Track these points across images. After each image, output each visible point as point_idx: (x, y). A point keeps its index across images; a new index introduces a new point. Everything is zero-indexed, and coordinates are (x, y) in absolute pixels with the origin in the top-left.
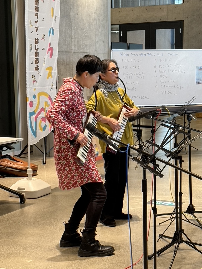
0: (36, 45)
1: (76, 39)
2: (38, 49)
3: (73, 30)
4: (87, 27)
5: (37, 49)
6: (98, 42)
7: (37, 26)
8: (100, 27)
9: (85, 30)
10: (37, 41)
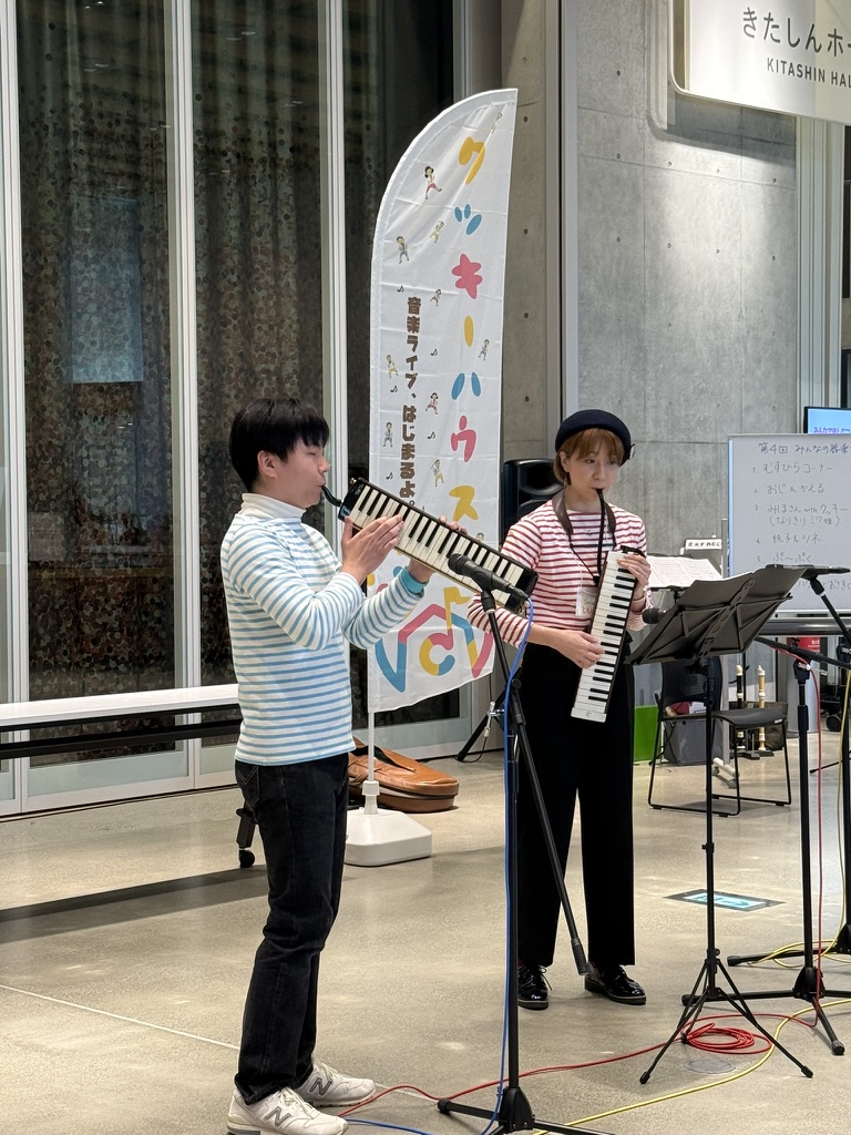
0: (405, 426)
1: (664, 403)
2: (413, 436)
3: (651, 375)
4: (709, 364)
5: (408, 435)
6: (749, 408)
7: (411, 373)
8: (759, 361)
9: (696, 374)
10: (409, 414)
